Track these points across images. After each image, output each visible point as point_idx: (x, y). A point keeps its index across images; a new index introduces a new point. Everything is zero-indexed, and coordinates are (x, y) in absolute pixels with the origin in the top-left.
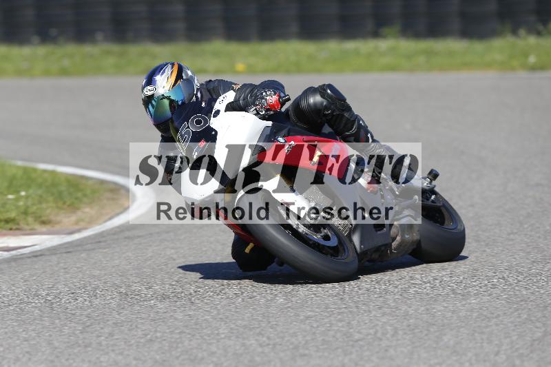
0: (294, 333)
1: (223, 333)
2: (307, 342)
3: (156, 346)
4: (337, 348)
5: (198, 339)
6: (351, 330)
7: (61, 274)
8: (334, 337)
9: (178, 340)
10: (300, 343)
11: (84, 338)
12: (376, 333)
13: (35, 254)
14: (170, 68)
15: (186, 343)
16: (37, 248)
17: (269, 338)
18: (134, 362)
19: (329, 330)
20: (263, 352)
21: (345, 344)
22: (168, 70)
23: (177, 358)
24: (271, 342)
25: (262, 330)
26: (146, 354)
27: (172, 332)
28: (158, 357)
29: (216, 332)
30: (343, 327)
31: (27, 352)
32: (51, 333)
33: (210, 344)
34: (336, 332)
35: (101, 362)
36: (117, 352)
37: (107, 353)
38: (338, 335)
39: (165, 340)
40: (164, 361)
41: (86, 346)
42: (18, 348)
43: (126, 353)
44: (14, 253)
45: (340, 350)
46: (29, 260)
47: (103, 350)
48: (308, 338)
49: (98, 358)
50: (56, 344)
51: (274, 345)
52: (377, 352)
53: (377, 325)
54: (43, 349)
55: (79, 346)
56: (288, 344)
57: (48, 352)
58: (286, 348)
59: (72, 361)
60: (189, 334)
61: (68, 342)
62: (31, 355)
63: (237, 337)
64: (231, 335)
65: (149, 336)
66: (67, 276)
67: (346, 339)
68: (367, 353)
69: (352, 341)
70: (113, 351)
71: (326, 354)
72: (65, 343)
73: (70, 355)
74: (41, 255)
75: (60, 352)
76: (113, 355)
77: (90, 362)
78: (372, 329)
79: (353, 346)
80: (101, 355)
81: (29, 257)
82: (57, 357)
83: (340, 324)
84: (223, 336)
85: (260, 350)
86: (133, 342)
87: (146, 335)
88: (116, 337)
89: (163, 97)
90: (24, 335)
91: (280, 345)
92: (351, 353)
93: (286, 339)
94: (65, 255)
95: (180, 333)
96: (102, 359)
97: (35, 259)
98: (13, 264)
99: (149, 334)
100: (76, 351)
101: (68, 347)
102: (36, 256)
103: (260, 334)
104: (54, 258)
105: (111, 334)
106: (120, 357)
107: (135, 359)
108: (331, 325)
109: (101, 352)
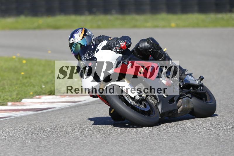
0: (195, 138)
1: (165, 138)
2: (200, 142)
3: (136, 143)
4: (214, 145)
5: (154, 141)
6: (219, 137)
7: (97, 113)
8: (212, 140)
9: (146, 141)
10: (197, 143)
11: (106, 140)
12: (230, 138)
13: (86, 104)
14: (81, 31)
15: (149, 142)
16: (87, 101)
17: (184, 140)
18: (127, 150)
19: (210, 137)
20: (181, 147)
21: (217, 143)
22: (80, 31)
23: (145, 149)
24: (185, 142)
25: (181, 137)
26: (132, 147)
27: (143, 138)
28: (137, 148)
29: (162, 138)
30: (216, 136)
31: (82, 146)
32: (92, 138)
33: (159, 143)
34: (213, 138)
35: (113, 150)
36: (120, 146)
37: (116, 146)
38: (214, 139)
39: (140, 141)
40: (140, 150)
41: (107, 143)
42: (78, 144)
43: (124, 146)
44: (77, 103)
45: (214, 146)
46: (83, 107)
47: (114, 145)
48: (201, 141)
49: (112, 148)
50: (94, 142)
51: (186, 143)
52: (230, 147)
53: (231, 135)
54: (89, 145)
55: (104, 143)
56: (192, 143)
57: (91, 146)
58: (191, 145)
59: (101, 150)
60: (150, 139)
61: (99, 142)
62: (84, 147)
63: (171, 140)
64: (168, 139)
65: (133, 139)
66: (99, 113)
67: (217, 141)
68: (226, 147)
69: (220, 142)
70: (118, 145)
71: (208, 147)
72: (98, 142)
73: (100, 147)
74: (88, 105)
75: (96, 146)
76: (118, 147)
77: (108, 150)
78: (228, 137)
79: (220, 144)
80: (113, 147)
81: (83, 106)
82: (95, 148)
83: (215, 135)
84: (165, 139)
85: (180, 145)
86: (127, 141)
87: (132, 139)
88: (119, 140)
89: (78, 43)
90: (81, 138)
91: (189, 143)
92: (219, 147)
93: (191, 141)
94: (98, 105)
95: (147, 138)
96: (114, 149)
97: (86, 106)
98: (77, 108)
99: (133, 138)
100: (103, 145)
101: (99, 143)
102: (86, 105)
103: (180, 139)
104: (94, 106)
105: (118, 138)
106: (121, 148)
107: (127, 149)
108: (211, 135)
109: (113, 146)
